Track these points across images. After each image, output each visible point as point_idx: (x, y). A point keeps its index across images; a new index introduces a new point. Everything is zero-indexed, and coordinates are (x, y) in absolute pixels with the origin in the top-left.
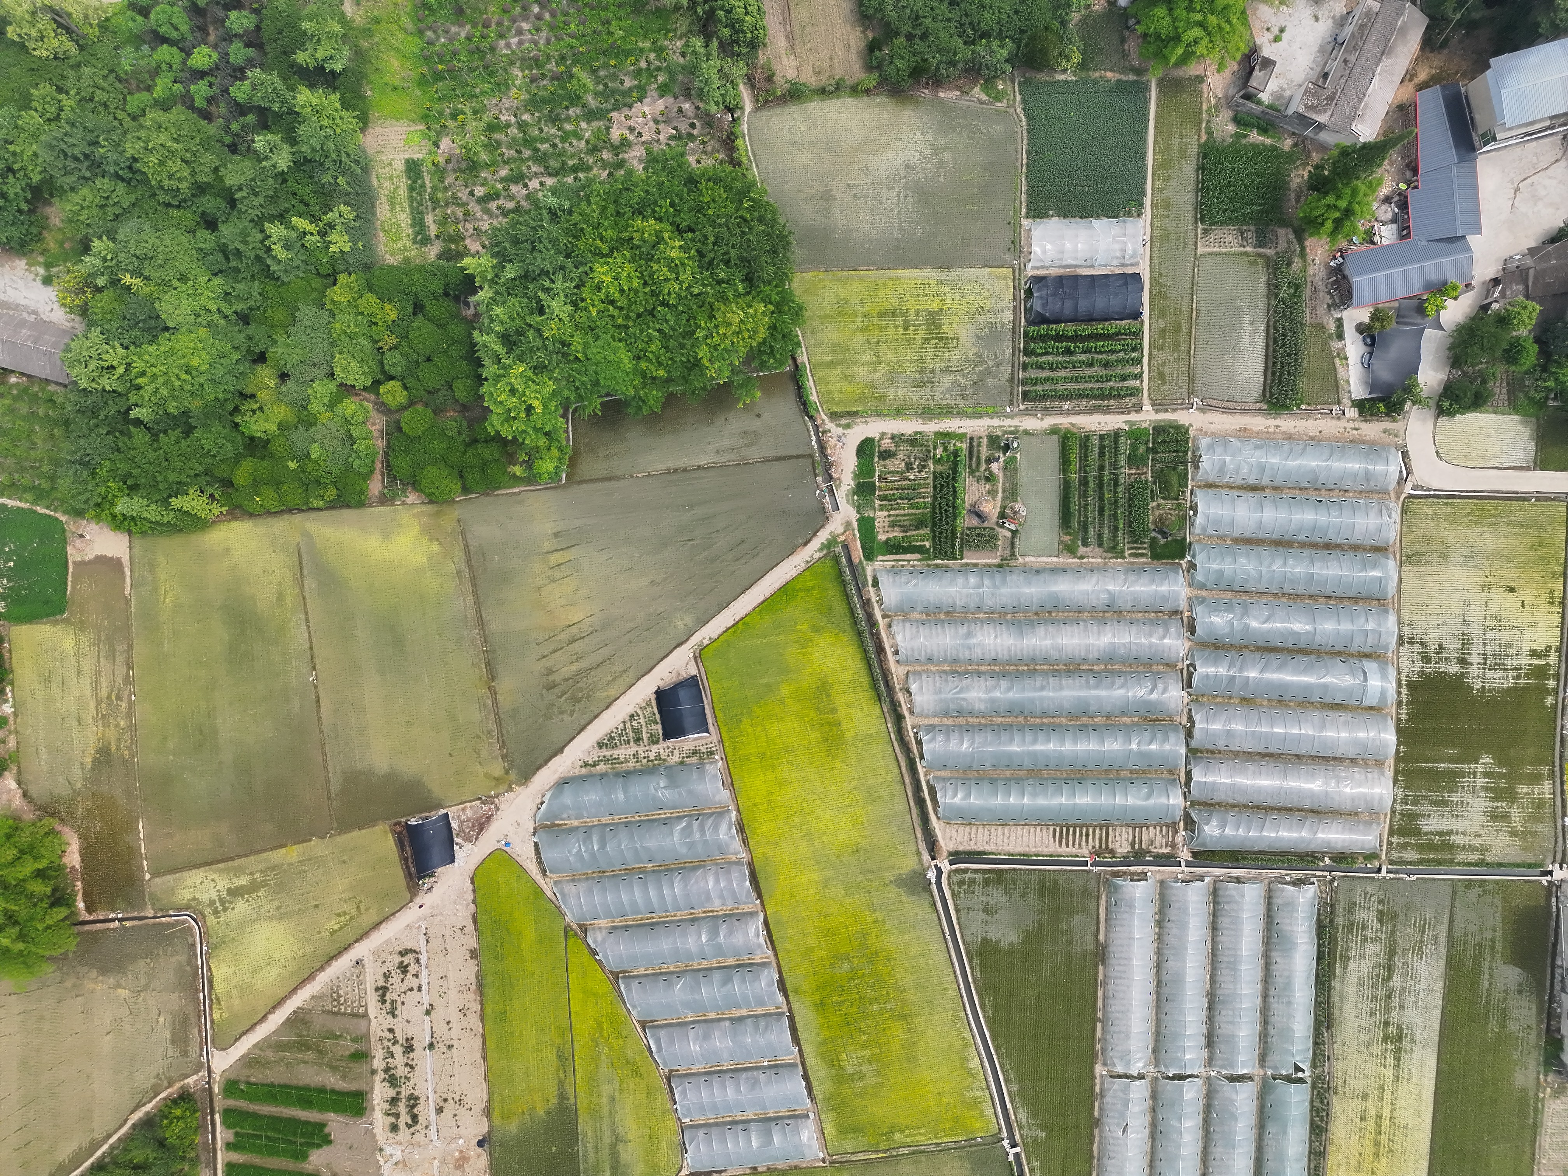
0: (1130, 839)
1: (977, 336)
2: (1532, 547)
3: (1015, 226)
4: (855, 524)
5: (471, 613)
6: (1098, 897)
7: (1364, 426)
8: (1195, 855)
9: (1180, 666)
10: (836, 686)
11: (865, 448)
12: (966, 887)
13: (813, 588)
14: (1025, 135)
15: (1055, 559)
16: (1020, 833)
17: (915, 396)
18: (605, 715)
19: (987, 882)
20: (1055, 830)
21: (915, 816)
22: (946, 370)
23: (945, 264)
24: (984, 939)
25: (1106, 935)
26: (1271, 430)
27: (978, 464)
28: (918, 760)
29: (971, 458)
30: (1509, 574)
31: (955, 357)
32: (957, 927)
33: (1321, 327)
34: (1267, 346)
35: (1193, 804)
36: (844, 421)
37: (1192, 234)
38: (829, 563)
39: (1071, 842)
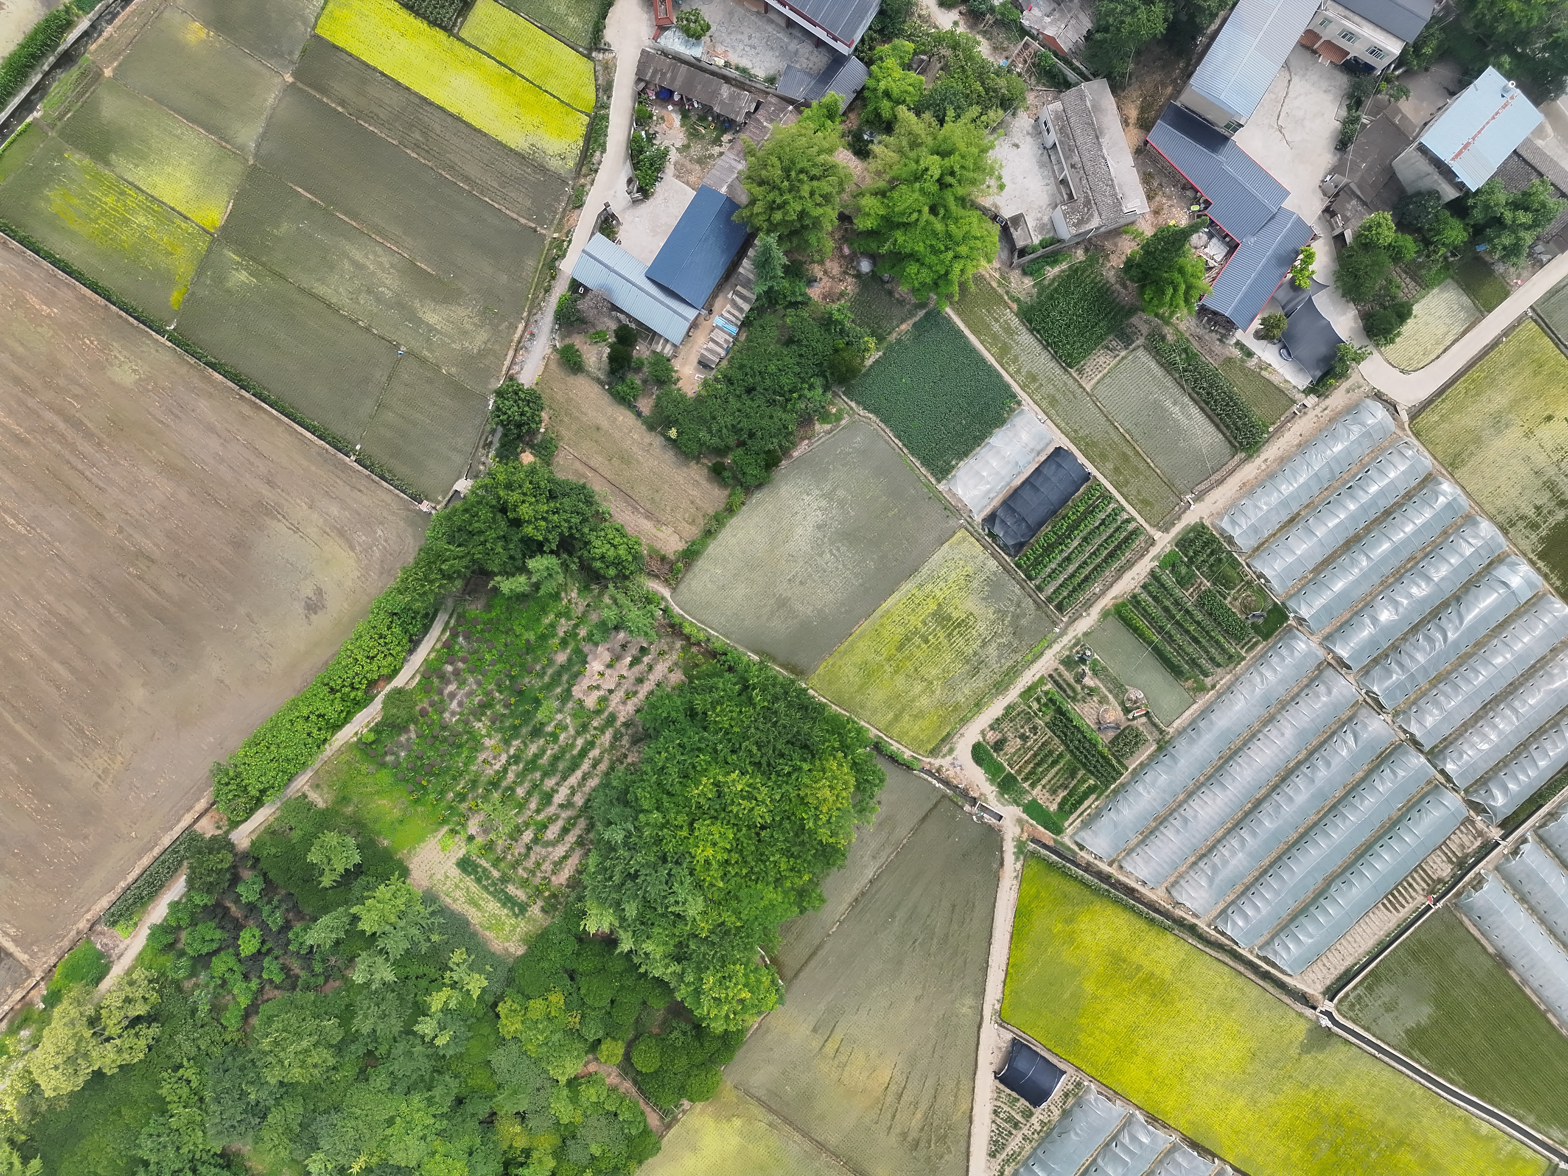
0: (1445, 859)
1: (983, 599)
2: (1536, 374)
3: (938, 497)
4: (1025, 816)
5: (808, 1146)
6: (1461, 923)
7: (1328, 402)
8: (1502, 825)
9: (1361, 699)
10: (1124, 949)
11: (979, 754)
12: (1358, 1007)
13: (1038, 892)
14: (883, 426)
15: (1195, 706)
16: (1360, 930)
17: (979, 683)
18: (975, 1130)
19: (1369, 989)
20: (1384, 904)
21: (1271, 990)
22: (984, 644)
23: (914, 570)
24: (1407, 1032)
25: (1493, 945)
26: (1264, 467)
27: (1074, 690)
28: (1235, 947)
29: (1065, 691)
30: (1536, 408)
31: (981, 627)
32: (1379, 1042)
33: (1229, 360)
34: (1202, 409)
35: (1466, 791)
36: (945, 750)
37: (1071, 382)
38: (1032, 862)
39: (1403, 902)
